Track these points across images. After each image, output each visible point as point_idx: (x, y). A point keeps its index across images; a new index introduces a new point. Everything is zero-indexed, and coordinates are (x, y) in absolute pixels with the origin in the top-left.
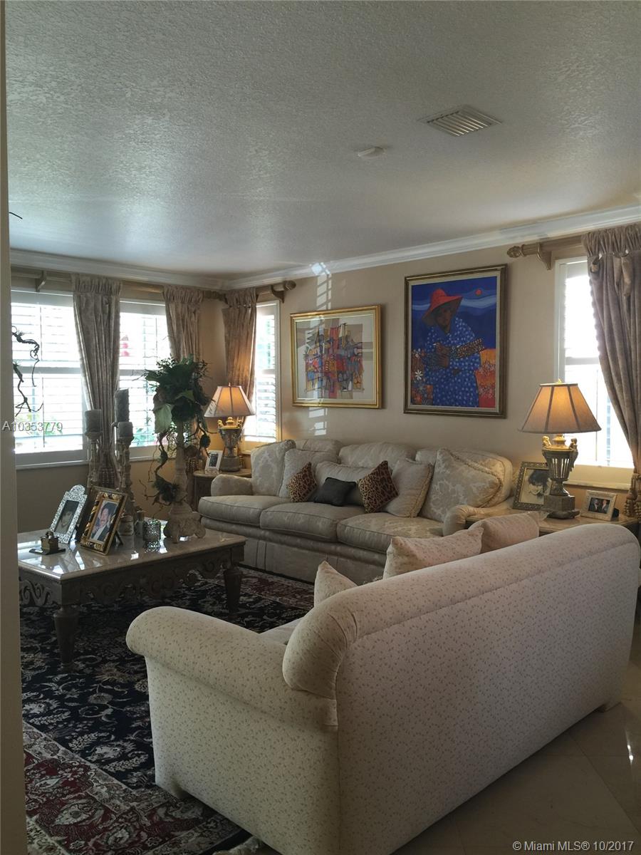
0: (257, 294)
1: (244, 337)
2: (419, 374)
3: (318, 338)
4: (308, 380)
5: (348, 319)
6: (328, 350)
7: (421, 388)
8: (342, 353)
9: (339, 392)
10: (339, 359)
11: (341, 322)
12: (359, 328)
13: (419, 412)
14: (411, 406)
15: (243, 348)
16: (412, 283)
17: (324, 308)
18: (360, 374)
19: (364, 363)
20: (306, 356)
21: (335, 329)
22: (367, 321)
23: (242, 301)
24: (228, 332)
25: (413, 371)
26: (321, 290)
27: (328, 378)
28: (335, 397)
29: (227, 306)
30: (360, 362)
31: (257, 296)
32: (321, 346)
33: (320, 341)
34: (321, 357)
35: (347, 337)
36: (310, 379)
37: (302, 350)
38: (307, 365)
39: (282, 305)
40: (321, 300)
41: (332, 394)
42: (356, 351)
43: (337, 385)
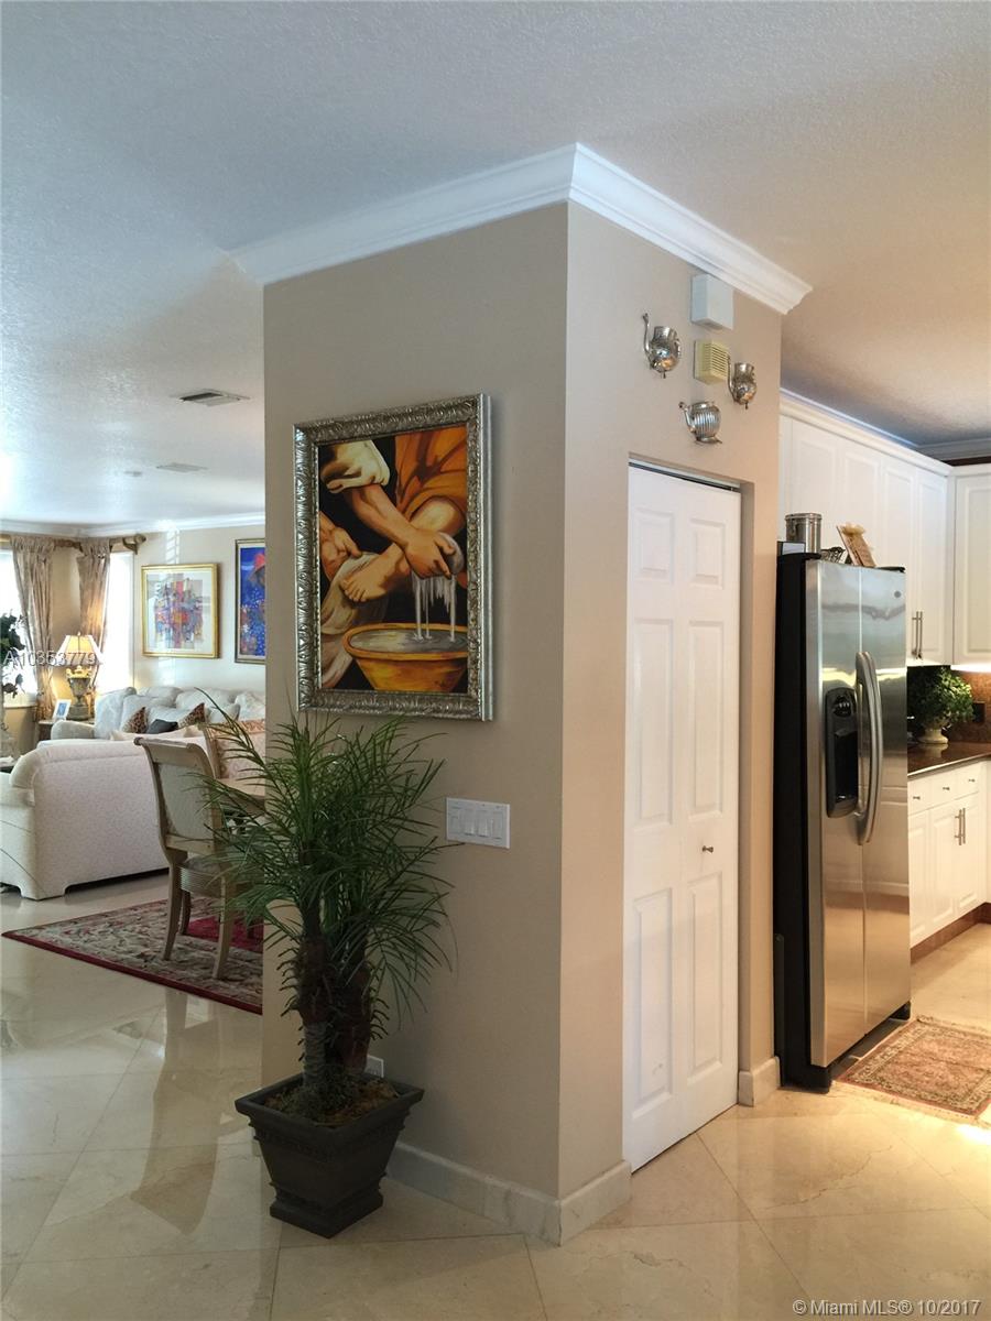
0: (111, 544)
1: (98, 586)
2: (246, 627)
3: (166, 591)
4: (157, 631)
5: (189, 573)
6: (174, 602)
7: (248, 640)
8: (185, 605)
9: (183, 642)
10: (183, 611)
11: (185, 577)
12: (200, 582)
13: (246, 661)
14: (240, 656)
15: (96, 597)
16: (241, 546)
17: (172, 562)
18: (200, 626)
19: (204, 616)
20: (156, 607)
21: (180, 584)
22: (207, 576)
23: (96, 549)
24: (83, 580)
25: (242, 624)
26: (170, 545)
27: (174, 629)
28: (179, 647)
29: (83, 555)
30: (200, 615)
31: (111, 547)
32: (168, 599)
33: (167, 594)
34: (168, 609)
35: (189, 592)
36: (159, 630)
37: (151, 602)
38: (157, 616)
39: (137, 557)
40: (169, 555)
41: (177, 644)
42: (197, 605)
43: (182, 637)
